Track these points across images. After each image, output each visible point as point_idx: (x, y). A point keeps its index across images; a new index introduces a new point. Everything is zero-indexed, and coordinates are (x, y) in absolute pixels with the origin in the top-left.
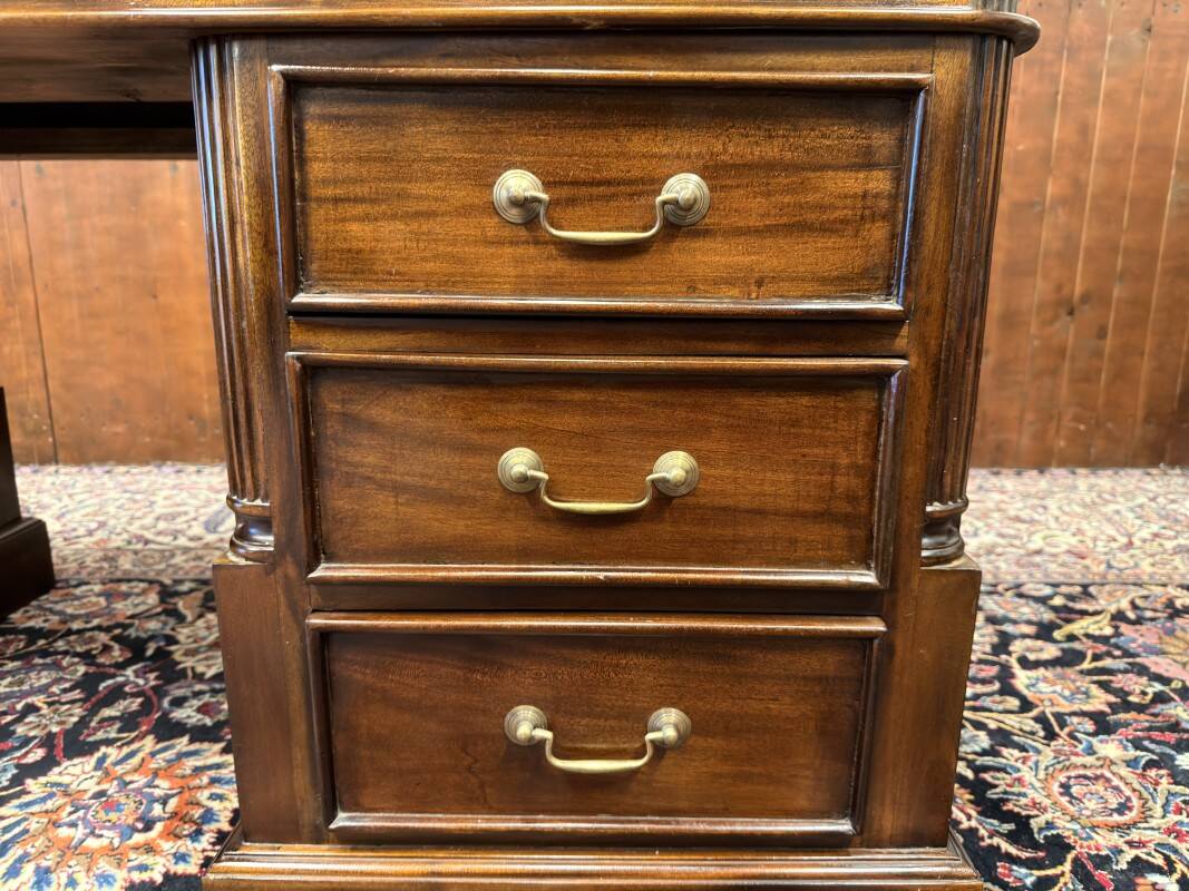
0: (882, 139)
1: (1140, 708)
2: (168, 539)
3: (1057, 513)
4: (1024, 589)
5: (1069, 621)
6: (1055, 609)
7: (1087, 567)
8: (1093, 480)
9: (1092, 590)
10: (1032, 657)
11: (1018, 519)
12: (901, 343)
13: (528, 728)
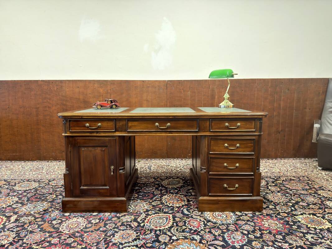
0: (252, 142)
1: (283, 190)
2: (146, 171)
3: (277, 166)
4: (271, 177)
5: (277, 181)
6: (275, 180)
7: (280, 174)
8: (284, 160)
9: (280, 177)
10: (271, 185)
11: (271, 167)
12: (254, 156)
13: (225, 186)
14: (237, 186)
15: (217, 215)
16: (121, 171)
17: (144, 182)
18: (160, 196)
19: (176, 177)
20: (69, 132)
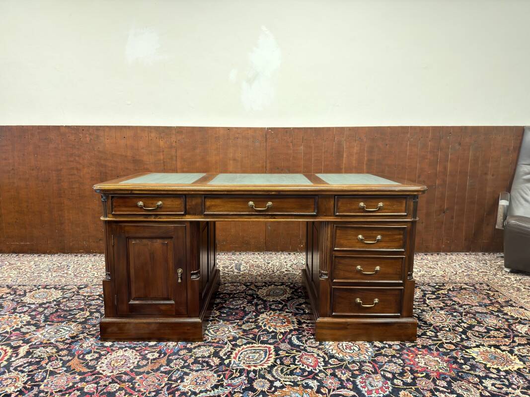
1: (449, 306)
2: (232, 273)
3: (440, 266)
4: (430, 284)
5: (438, 291)
6: (436, 288)
7: (445, 279)
8: (451, 256)
9: (445, 284)
10: (430, 297)
11: (430, 267)
12: (404, 254)
13: (358, 301)
14: (376, 301)
15: (345, 347)
16: (194, 277)
17: (229, 292)
18: (254, 314)
19: (280, 284)
20: (111, 216)
